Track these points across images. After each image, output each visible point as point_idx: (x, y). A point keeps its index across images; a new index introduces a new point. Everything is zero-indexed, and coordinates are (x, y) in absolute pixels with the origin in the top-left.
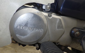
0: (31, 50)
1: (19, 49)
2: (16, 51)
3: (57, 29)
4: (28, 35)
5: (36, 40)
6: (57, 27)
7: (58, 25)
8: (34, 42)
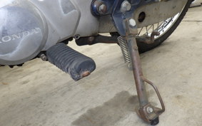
0: (34, 67)
1: (8, 77)
2: (4, 84)
3: (65, 15)
4: (18, 48)
5: (35, 50)
6: (63, 12)
7: (63, 8)
8: (34, 53)
